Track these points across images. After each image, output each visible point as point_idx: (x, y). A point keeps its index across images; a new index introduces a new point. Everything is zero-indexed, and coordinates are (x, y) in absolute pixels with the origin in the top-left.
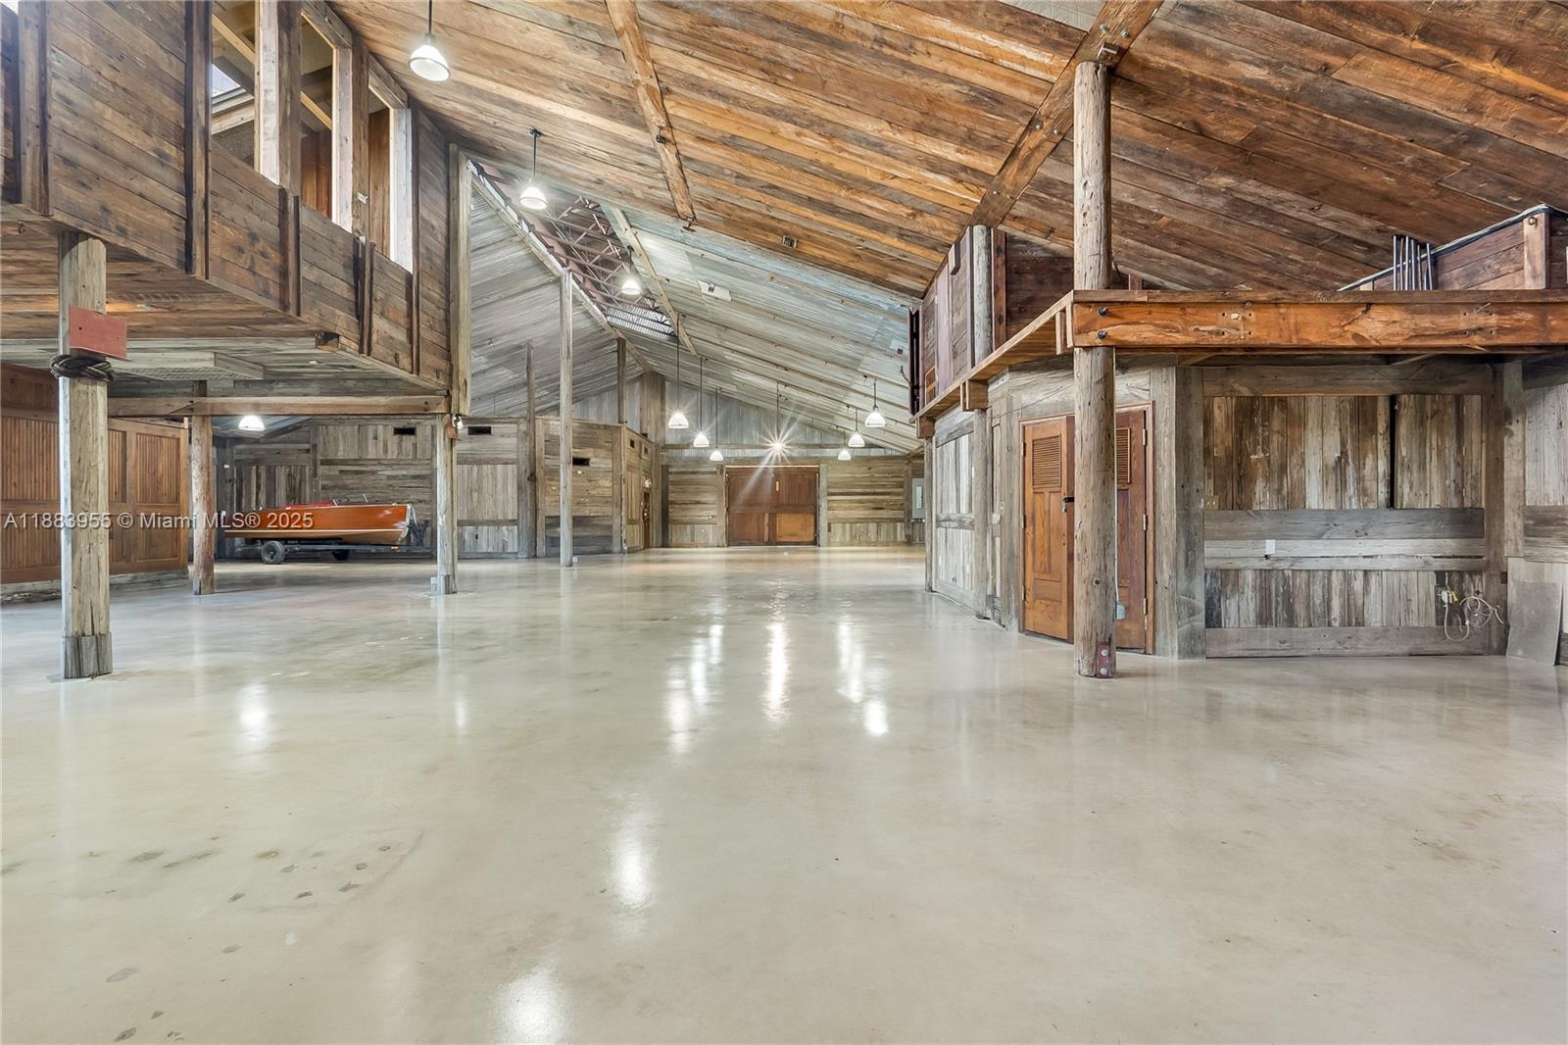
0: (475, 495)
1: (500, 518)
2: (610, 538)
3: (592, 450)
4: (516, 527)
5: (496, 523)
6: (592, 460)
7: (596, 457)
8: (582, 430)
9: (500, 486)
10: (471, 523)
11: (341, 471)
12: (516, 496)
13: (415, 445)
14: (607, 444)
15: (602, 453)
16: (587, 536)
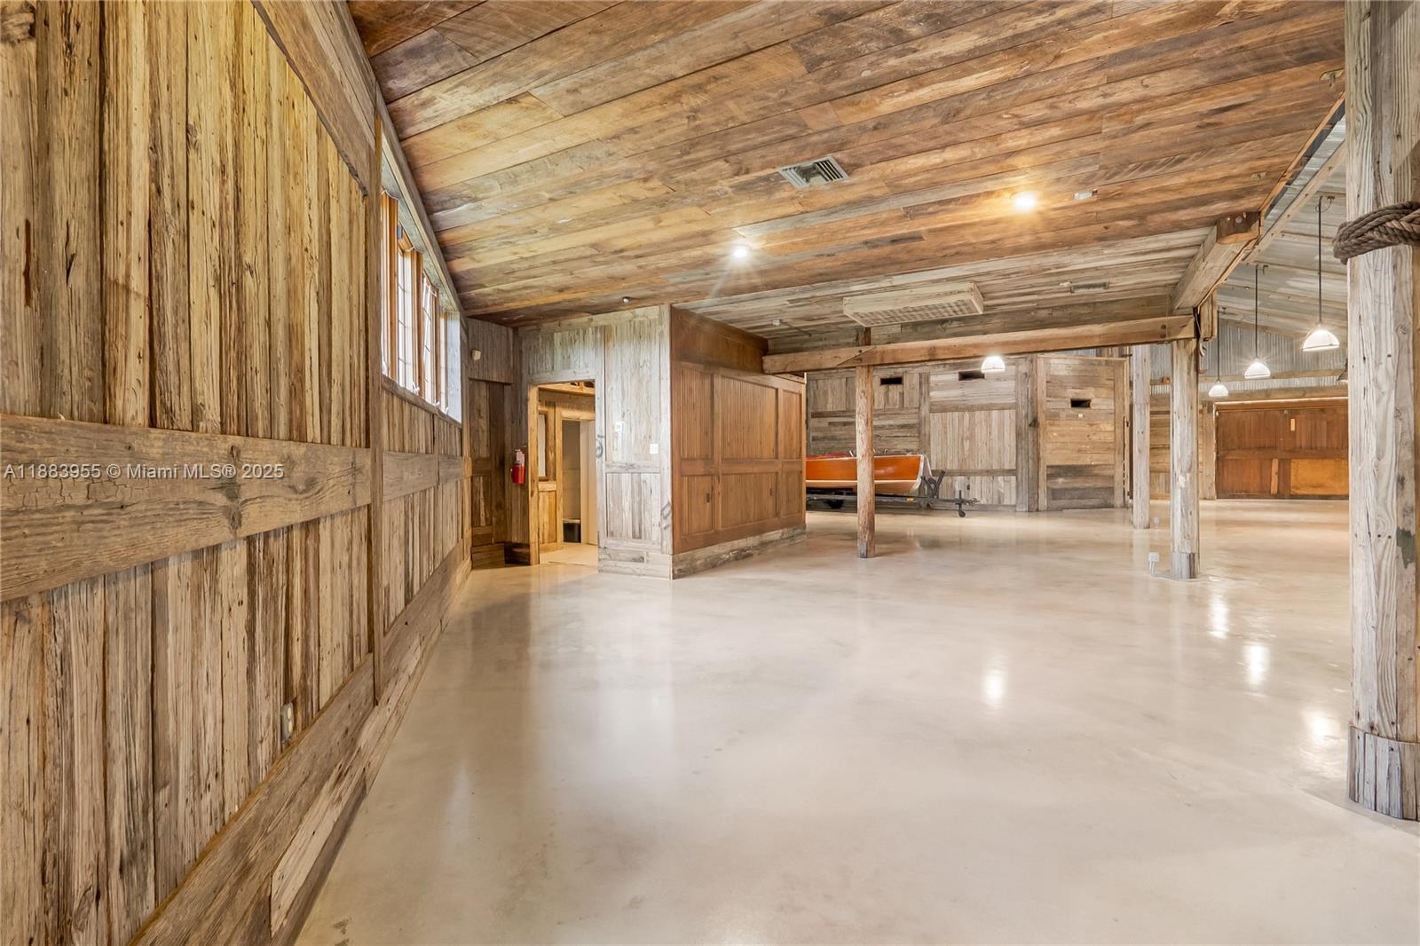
0: (967, 444)
1: (995, 467)
2: (1111, 490)
3: (1093, 389)
4: (1014, 478)
5: (991, 473)
6: (1093, 402)
7: (1097, 397)
8: (1083, 368)
9: (995, 432)
10: (962, 473)
11: (830, 423)
12: (1014, 444)
13: (902, 394)
14: (1108, 382)
15: (1104, 392)
16: (1089, 488)
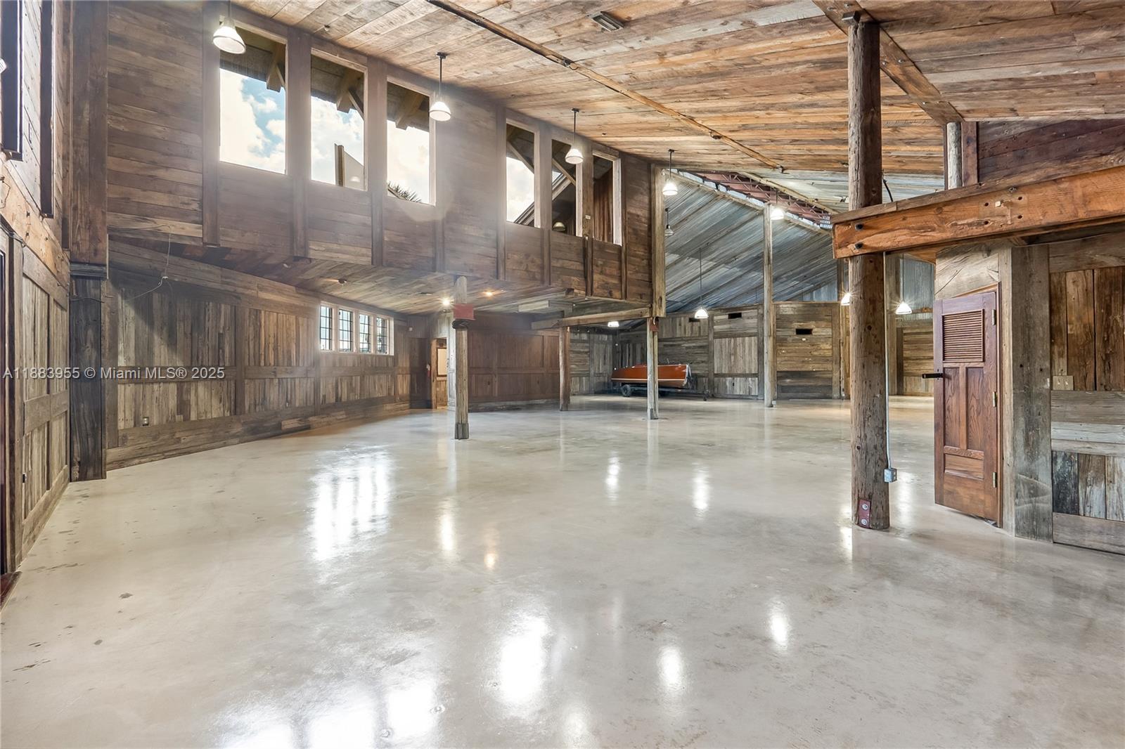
0: (732, 357)
1: (747, 372)
2: (830, 387)
3: (814, 322)
4: (757, 379)
5: (745, 376)
6: (814, 330)
7: (817, 327)
8: (806, 309)
9: (747, 351)
10: (730, 375)
12: (756, 358)
13: (700, 327)
14: (827, 317)
15: (823, 324)
16: (811, 386)
